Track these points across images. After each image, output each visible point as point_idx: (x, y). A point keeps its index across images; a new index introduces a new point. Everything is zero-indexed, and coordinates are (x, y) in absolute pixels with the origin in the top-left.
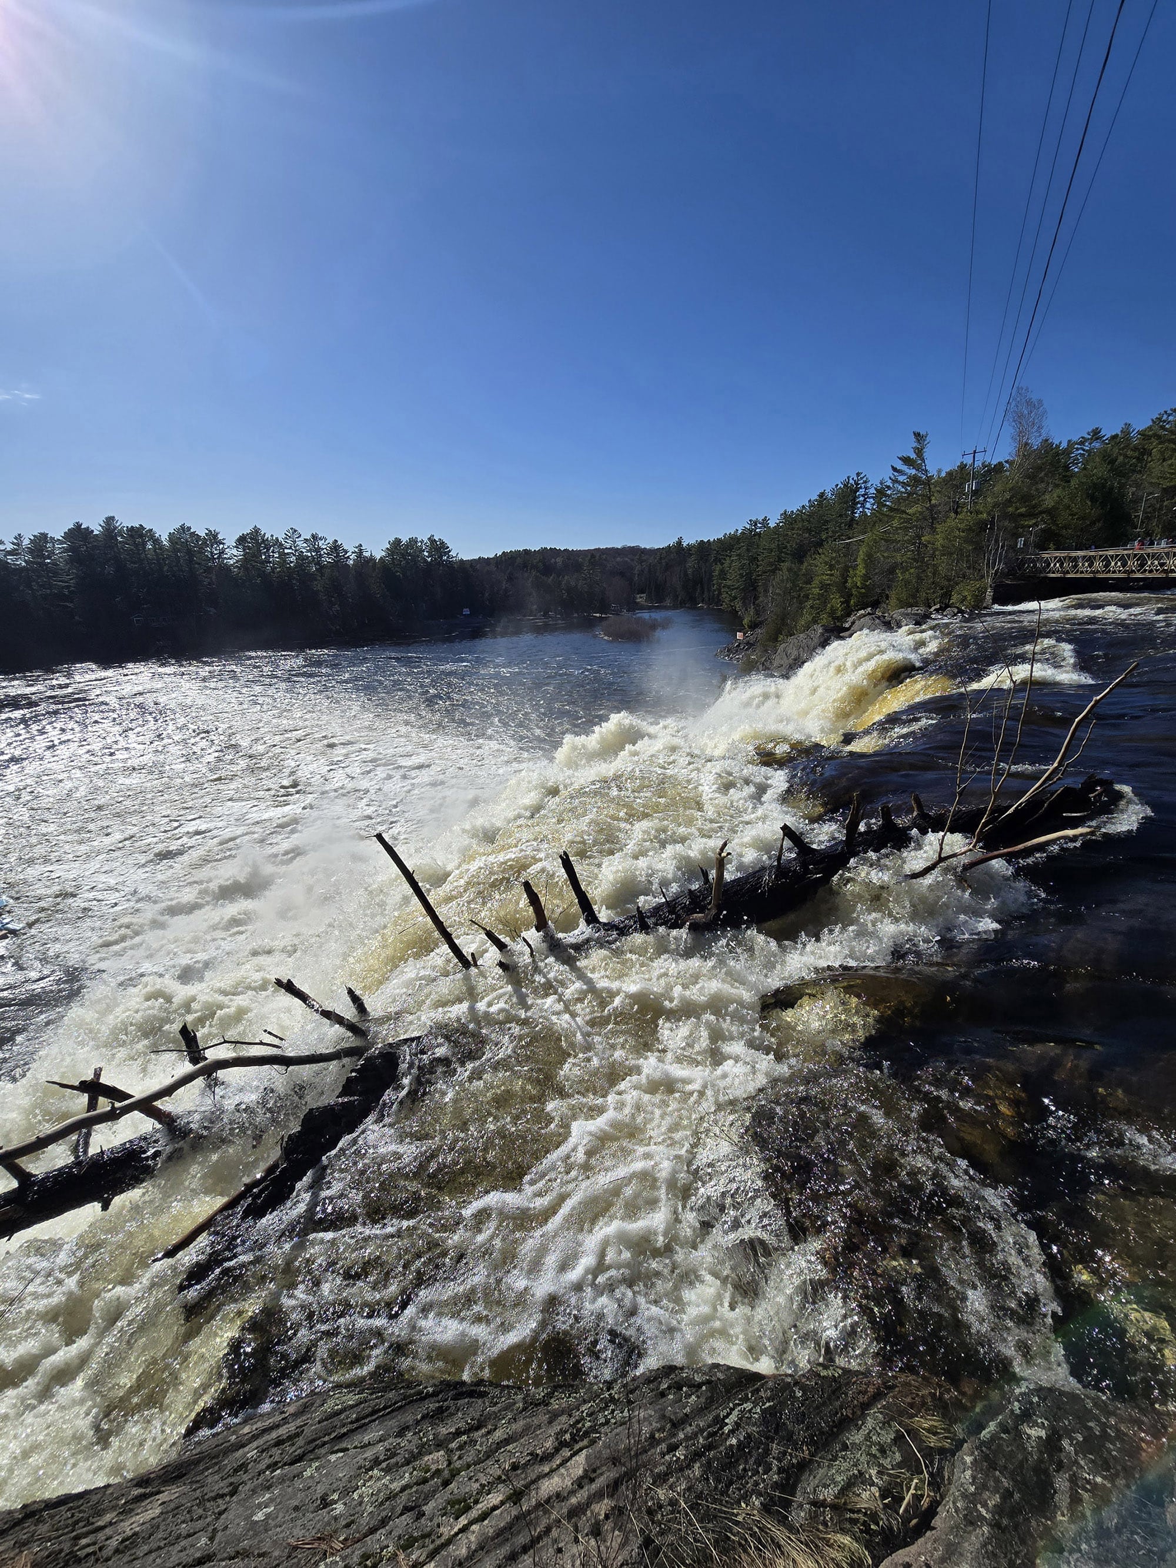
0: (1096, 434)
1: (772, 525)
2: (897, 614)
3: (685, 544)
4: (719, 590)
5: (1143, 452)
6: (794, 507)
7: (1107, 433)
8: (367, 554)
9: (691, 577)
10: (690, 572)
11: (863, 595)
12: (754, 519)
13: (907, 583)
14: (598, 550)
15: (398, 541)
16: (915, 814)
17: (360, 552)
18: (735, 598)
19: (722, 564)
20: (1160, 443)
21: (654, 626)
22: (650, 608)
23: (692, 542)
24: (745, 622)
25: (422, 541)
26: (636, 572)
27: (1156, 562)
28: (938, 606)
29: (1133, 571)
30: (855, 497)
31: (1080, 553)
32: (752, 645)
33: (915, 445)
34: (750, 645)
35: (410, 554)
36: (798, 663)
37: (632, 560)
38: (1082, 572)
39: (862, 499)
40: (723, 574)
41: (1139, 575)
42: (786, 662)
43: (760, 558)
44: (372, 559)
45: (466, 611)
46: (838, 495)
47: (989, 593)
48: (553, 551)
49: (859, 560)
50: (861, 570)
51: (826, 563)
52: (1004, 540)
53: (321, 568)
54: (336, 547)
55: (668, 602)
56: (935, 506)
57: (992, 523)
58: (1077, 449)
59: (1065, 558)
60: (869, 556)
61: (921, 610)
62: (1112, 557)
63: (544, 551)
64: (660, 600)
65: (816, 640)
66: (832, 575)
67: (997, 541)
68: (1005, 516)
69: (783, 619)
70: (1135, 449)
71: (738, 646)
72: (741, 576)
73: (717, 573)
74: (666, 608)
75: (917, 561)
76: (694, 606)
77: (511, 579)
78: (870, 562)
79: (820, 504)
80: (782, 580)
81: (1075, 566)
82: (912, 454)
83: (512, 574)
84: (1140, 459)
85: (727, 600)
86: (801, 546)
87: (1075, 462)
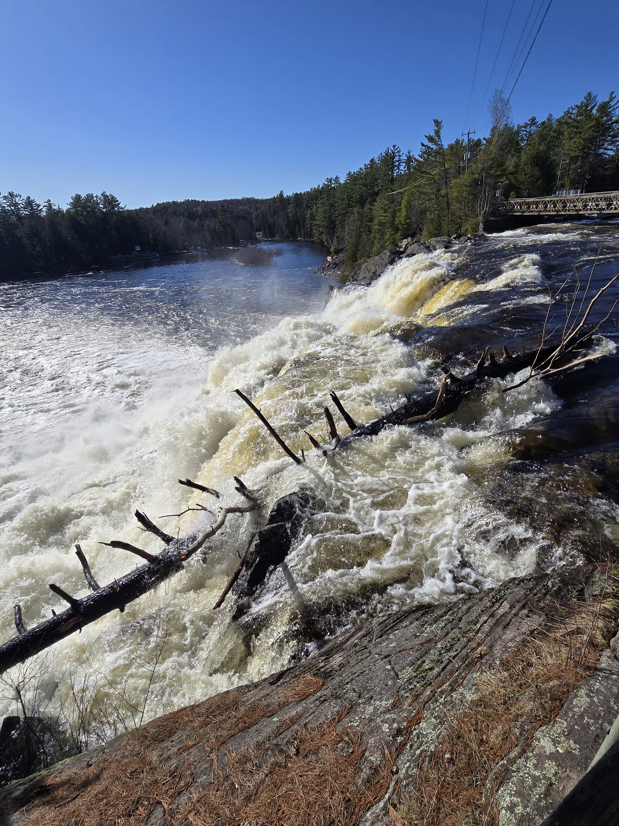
0: (533, 121)
1: (342, 181)
2: (433, 241)
3: (285, 196)
4: (311, 228)
5: (560, 133)
6: (354, 170)
7: (540, 120)
8: (56, 207)
9: (291, 219)
10: (290, 215)
11: (406, 229)
12: (330, 178)
13: (432, 220)
14: (225, 201)
15: (78, 197)
16: (504, 356)
17: (50, 206)
18: (322, 233)
19: (311, 209)
20: (569, 127)
21: (271, 254)
22: (266, 242)
23: (290, 194)
24: (332, 249)
25: (97, 197)
26: (254, 216)
27: (572, 205)
28: (455, 236)
29: (560, 211)
30: (393, 163)
31: (532, 200)
32: (338, 265)
33: (435, 128)
34: (336, 265)
35: (89, 207)
36: (376, 276)
37: (250, 208)
38: (532, 212)
39: (397, 163)
40: (313, 217)
41: (563, 213)
42: (368, 275)
43: (336, 205)
44: (59, 211)
45: (138, 248)
46: (382, 161)
47: (481, 226)
48: (194, 202)
49: (403, 206)
50: (404, 213)
51: (382, 208)
52: (489, 191)
53: (20, 218)
54: (29, 203)
55: (277, 238)
56: (448, 169)
57: (482, 180)
58: (523, 131)
59: (523, 203)
60: (408, 202)
61: (446, 239)
62: (548, 201)
63: (187, 202)
64: (272, 235)
65: (386, 260)
66: (386, 216)
67: (485, 192)
68: (489, 176)
69: (357, 247)
70: (555, 131)
71: (329, 266)
72: (325, 217)
73: (308, 216)
74: (276, 241)
75: (438, 206)
76: (295, 240)
77: (167, 223)
78: (409, 207)
79: (372, 167)
80: (354, 220)
81: (529, 208)
82: (433, 134)
83: (167, 220)
84: (558, 138)
85: (317, 235)
86: (362, 196)
87: (522, 140)
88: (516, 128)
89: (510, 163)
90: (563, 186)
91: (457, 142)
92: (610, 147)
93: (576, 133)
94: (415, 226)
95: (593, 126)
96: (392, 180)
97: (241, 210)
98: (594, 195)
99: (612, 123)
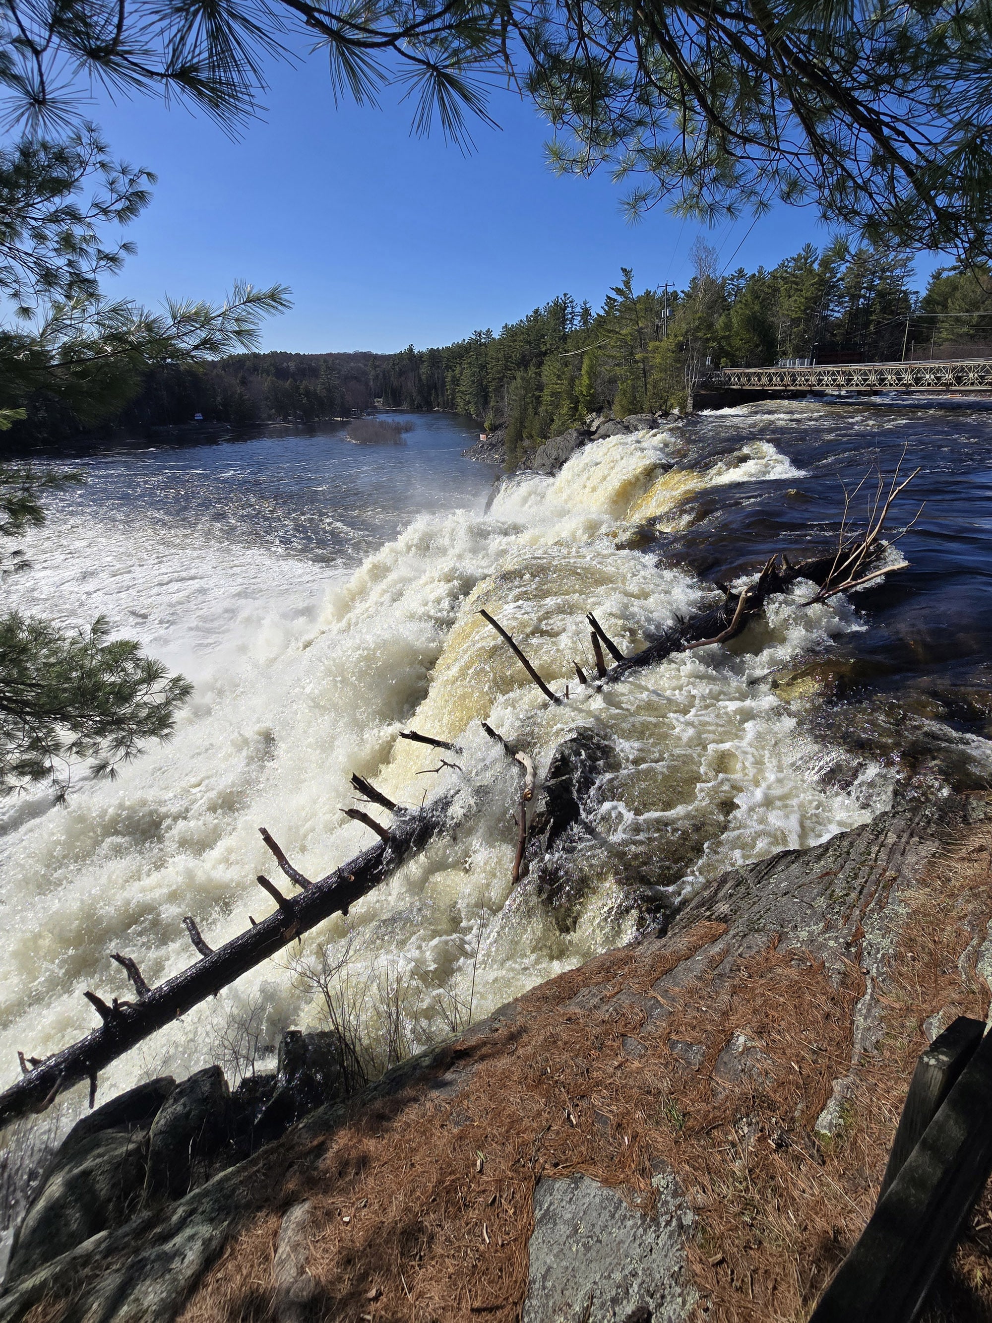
0: (741, 272)
1: (496, 335)
2: (632, 419)
3: (416, 352)
4: (453, 395)
5: (776, 289)
6: (513, 322)
7: (749, 272)
9: (425, 382)
10: (423, 377)
11: (590, 402)
12: (478, 330)
13: (625, 392)
14: (330, 355)
18: (469, 402)
19: (454, 371)
20: (786, 283)
21: (398, 429)
22: (387, 412)
23: (424, 349)
24: (486, 425)
26: (371, 377)
27: (803, 379)
28: (660, 413)
29: (788, 385)
30: (564, 315)
31: (752, 370)
32: (495, 445)
33: (624, 279)
34: (493, 446)
36: (559, 462)
37: (366, 365)
38: (754, 385)
39: (570, 316)
40: (456, 381)
41: (792, 388)
42: (548, 462)
43: (489, 366)
45: (199, 416)
46: (550, 312)
47: (690, 402)
49: (583, 372)
50: (585, 380)
51: (554, 374)
52: (697, 358)
55: (405, 407)
56: (642, 328)
57: (687, 345)
58: (729, 284)
59: (741, 374)
60: (591, 367)
61: (648, 416)
62: (773, 373)
63: (274, 355)
64: (397, 403)
65: (573, 443)
66: (561, 384)
67: (692, 359)
68: (696, 339)
69: (521, 423)
70: (769, 287)
71: (482, 447)
72: (474, 382)
73: (449, 379)
74: (402, 412)
75: (632, 374)
76: (430, 410)
77: (244, 382)
78: (592, 373)
79: (536, 320)
80: (516, 388)
81: (749, 380)
82: (622, 286)
83: (244, 378)
84: (774, 296)
85: (462, 404)
86: (524, 356)
87: (730, 294)
88: (720, 281)
89: (720, 322)
90: (784, 353)
91: (648, 293)
92: (837, 309)
93: (797, 290)
94: (602, 398)
95: (815, 283)
96: (565, 338)
97: (352, 369)
98: (831, 368)
99: (838, 280)
